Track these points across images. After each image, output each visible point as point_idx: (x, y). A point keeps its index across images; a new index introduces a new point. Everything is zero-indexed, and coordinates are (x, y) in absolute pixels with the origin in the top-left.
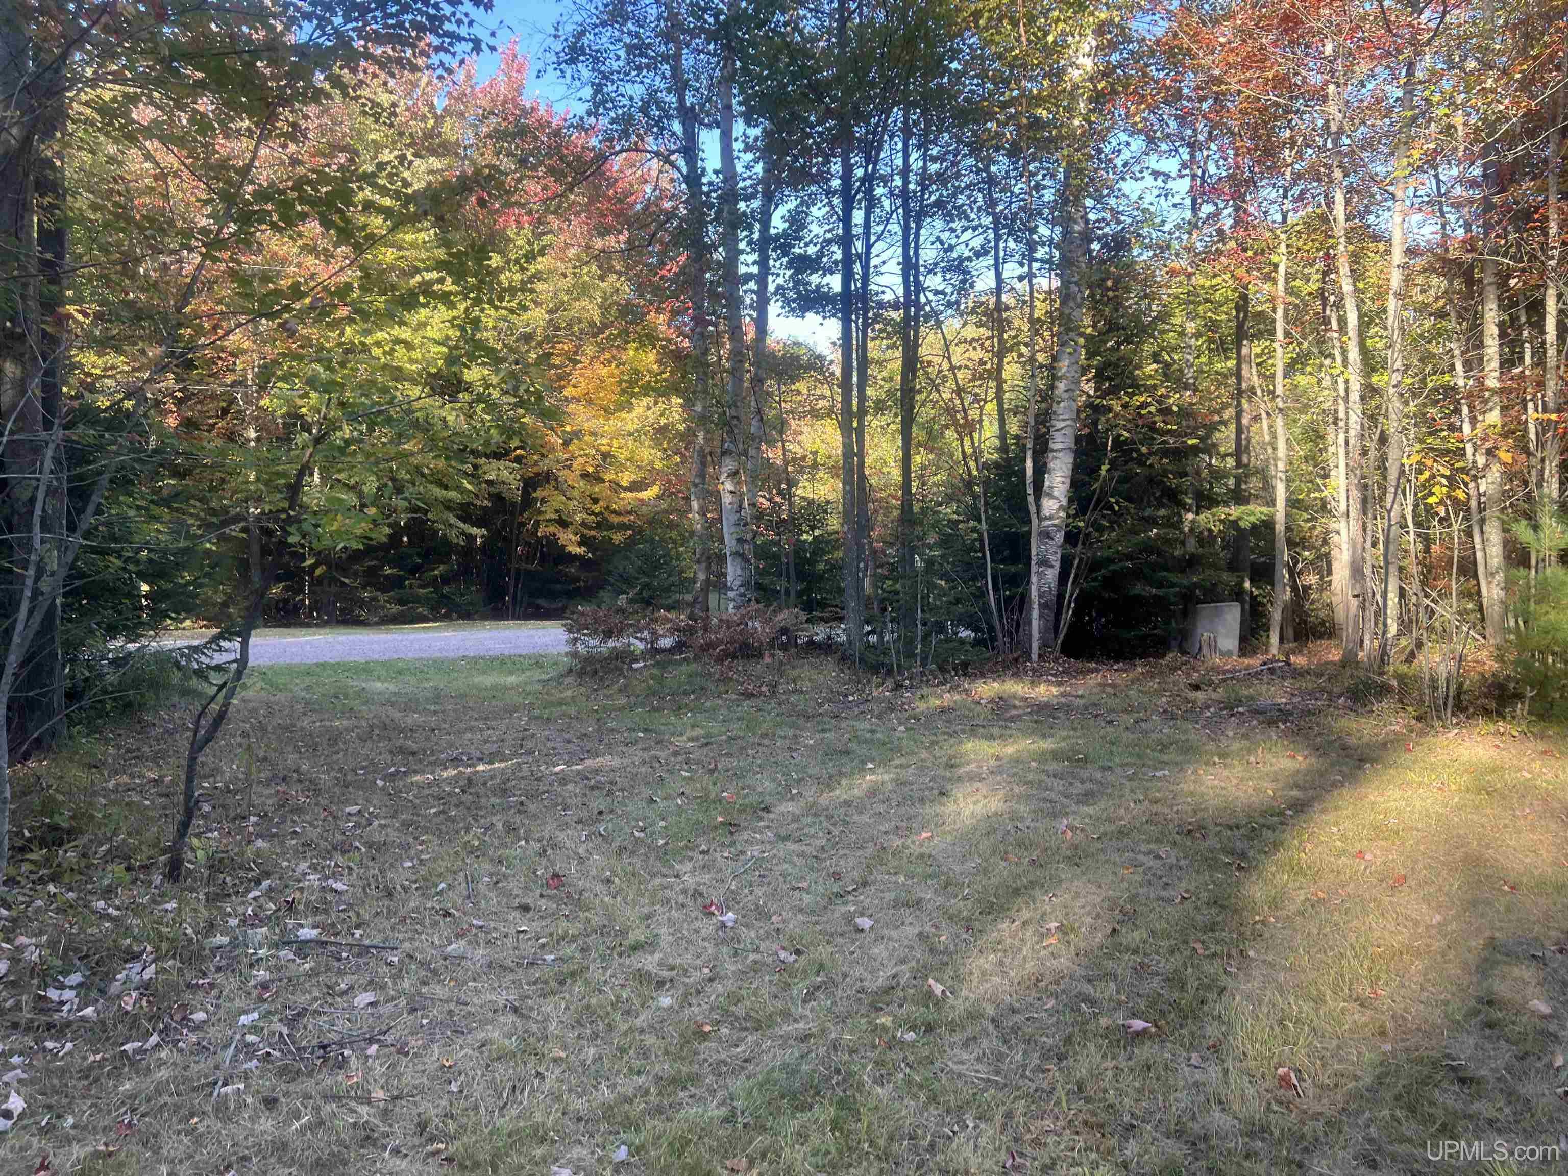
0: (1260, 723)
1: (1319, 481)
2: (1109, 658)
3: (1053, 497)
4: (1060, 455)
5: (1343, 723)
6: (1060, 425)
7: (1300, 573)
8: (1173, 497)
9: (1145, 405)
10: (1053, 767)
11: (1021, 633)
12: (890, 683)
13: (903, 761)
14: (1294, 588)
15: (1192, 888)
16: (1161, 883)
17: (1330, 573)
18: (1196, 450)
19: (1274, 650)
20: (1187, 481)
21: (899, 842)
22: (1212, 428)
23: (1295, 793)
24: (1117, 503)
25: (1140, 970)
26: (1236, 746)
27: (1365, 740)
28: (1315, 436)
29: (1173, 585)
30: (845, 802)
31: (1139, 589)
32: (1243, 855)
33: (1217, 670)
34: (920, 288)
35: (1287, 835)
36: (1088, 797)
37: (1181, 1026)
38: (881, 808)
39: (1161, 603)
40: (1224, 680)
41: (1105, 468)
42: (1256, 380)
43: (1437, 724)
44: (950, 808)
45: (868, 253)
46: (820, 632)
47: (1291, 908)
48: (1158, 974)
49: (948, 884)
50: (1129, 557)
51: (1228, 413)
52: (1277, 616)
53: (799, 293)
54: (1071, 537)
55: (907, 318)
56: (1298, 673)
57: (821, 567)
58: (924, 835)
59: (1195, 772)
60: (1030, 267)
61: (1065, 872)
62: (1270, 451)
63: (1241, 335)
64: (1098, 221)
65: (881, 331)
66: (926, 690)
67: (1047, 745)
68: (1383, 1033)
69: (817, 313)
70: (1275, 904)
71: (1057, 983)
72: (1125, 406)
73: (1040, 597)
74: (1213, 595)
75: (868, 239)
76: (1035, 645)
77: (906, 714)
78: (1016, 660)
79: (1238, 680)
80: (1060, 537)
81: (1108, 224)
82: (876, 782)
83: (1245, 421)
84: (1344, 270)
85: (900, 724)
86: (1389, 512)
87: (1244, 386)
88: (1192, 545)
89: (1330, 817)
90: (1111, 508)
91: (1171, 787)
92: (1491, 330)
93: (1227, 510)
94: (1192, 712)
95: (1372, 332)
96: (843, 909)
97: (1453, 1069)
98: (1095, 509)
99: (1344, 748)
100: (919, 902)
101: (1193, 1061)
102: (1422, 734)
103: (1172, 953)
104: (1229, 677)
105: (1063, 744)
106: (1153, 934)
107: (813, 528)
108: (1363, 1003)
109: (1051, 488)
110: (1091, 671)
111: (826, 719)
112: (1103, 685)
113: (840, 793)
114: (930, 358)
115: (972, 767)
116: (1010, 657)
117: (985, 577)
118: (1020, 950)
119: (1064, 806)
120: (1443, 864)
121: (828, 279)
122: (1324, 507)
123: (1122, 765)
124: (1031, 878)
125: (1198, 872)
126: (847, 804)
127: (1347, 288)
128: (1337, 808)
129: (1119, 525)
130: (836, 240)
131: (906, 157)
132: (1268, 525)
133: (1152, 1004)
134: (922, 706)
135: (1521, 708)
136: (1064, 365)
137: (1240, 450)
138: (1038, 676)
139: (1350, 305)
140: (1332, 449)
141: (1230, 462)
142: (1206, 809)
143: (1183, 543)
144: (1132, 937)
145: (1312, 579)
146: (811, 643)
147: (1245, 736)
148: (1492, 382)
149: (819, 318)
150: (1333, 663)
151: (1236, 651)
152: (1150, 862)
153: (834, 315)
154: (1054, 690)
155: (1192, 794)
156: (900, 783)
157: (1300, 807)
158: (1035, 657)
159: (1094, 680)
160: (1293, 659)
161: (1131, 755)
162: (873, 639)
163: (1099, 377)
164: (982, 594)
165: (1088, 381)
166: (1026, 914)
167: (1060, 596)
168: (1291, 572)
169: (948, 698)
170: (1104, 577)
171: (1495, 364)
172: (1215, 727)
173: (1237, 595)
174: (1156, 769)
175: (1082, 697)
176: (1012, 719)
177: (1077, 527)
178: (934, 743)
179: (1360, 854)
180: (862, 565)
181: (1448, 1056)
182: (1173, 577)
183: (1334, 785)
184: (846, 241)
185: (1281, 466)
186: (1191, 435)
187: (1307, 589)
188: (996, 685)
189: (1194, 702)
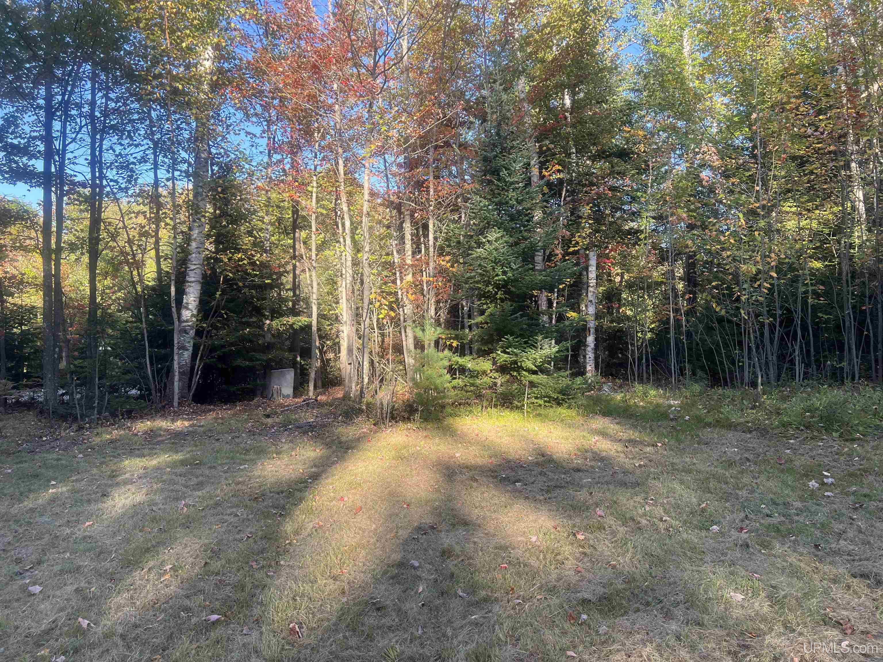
0: (299, 433)
1: (334, 305)
2: (222, 402)
3: (187, 309)
4: (193, 284)
5: (340, 429)
6: (193, 267)
7: (325, 352)
8: (258, 311)
9: (241, 260)
10: (182, 469)
11: (168, 390)
12: (75, 427)
13: (79, 477)
14: (322, 361)
15: (253, 530)
16: (237, 530)
17: (339, 353)
18: (271, 287)
19: (311, 394)
20: (266, 303)
21: (68, 531)
22: (280, 274)
23: (313, 470)
24: (226, 313)
25: (220, 585)
26: (286, 447)
27: (350, 438)
28: (332, 282)
29: (258, 360)
30: (31, 509)
31: (240, 362)
32: (283, 508)
33: (281, 405)
34: (102, 177)
35: (307, 493)
36: (200, 485)
37: (239, 613)
38: (58, 510)
39: (252, 369)
40: (282, 412)
41: (219, 293)
42: (303, 251)
43: (382, 426)
44: (109, 503)
45: (64, 150)
46: (26, 395)
47: (305, 533)
48: (229, 584)
49: (101, 553)
50: (232, 344)
51: (289, 267)
52: (313, 375)
53: (10, 167)
54: (199, 333)
55: (93, 194)
56: (321, 405)
57: (27, 350)
58: (87, 524)
59: (262, 464)
60: (173, 174)
61: (180, 532)
62: (310, 288)
63: (295, 226)
64: (217, 154)
65: (75, 200)
66: (100, 430)
67: (179, 457)
68: (343, 593)
69: (26, 183)
70: (297, 533)
71: (167, 602)
72: (230, 259)
73: (179, 368)
74: (281, 365)
75: (64, 141)
76: (176, 397)
77: (85, 446)
78: (164, 407)
79: (291, 410)
80: (192, 333)
81: (223, 157)
82: (56, 494)
83: (297, 272)
84: (344, 199)
85: (80, 453)
86: (364, 321)
87: (297, 253)
88: (269, 338)
89: (330, 480)
90: (222, 316)
91: (249, 474)
92: (408, 237)
93: (287, 319)
94: (264, 431)
95: (357, 232)
96: (21, 582)
97: (374, 604)
98: (213, 317)
99: (340, 443)
100: (79, 568)
101: (244, 632)
102: (376, 432)
103: (239, 570)
104: (286, 409)
105: (188, 456)
106: (229, 561)
107: (21, 324)
108: (335, 578)
109: (187, 303)
110: (210, 411)
111: (23, 454)
112: (216, 419)
113: (28, 504)
114: (109, 220)
115: (127, 475)
116: (160, 405)
117: (144, 357)
118: (146, 586)
119: (184, 493)
120: (379, 497)
121: (33, 162)
122: (337, 319)
123: (221, 465)
124: (157, 540)
125: (257, 521)
126: (32, 510)
127: (345, 208)
128: (333, 475)
129: (228, 326)
130: (41, 138)
131: (93, 95)
132: (309, 326)
133: (224, 604)
134: (97, 440)
135: (417, 416)
136: (195, 233)
137: (295, 287)
138: (177, 416)
139: (346, 217)
140: (340, 289)
141: (291, 294)
142: (266, 485)
143: (264, 336)
144: (216, 565)
145: (331, 355)
146: (18, 402)
147: (291, 441)
148: (409, 262)
149: (27, 187)
150: (339, 399)
151: (292, 395)
152: (232, 519)
153: (39, 186)
154: (186, 424)
155: (259, 476)
156: (74, 491)
157: (315, 477)
158: (176, 404)
159: (211, 416)
160: (319, 398)
161: (228, 458)
162: (66, 398)
163: (217, 242)
164: (141, 367)
165: (211, 243)
166: (151, 564)
167: (192, 368)
168: (321, 351)
169: (116, 433)
170: (218, 356)
171: (410, 253)
172: (275, 437)
173: (294, 364)
174: (241, 465)
175: (203, 426)
176: (159, 443)
177: (202, 327)
178: (102, 463)
179: (342, 499)
180: (57, 349)
181: (371, 598)
182: (258, 356)
183: (333, 463)
184: (48, 139)
185: (315, 296)
186: (268, 278)
187: (328, 360)
188: (149, 423)
189: (266, 425)
